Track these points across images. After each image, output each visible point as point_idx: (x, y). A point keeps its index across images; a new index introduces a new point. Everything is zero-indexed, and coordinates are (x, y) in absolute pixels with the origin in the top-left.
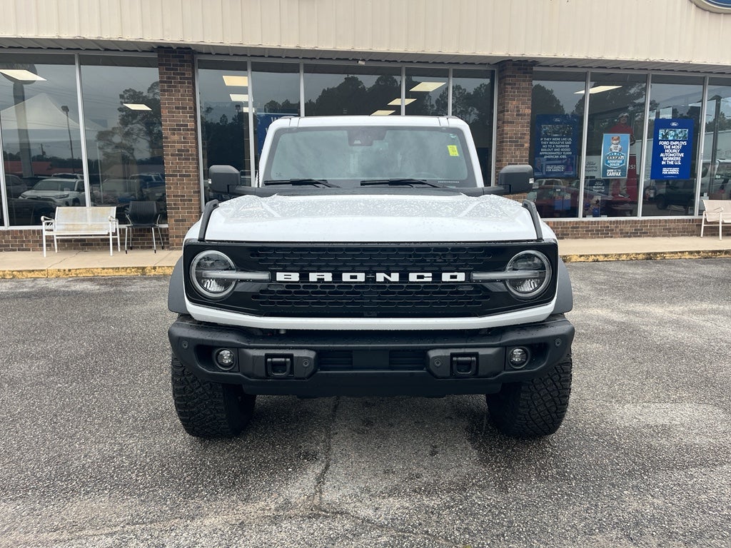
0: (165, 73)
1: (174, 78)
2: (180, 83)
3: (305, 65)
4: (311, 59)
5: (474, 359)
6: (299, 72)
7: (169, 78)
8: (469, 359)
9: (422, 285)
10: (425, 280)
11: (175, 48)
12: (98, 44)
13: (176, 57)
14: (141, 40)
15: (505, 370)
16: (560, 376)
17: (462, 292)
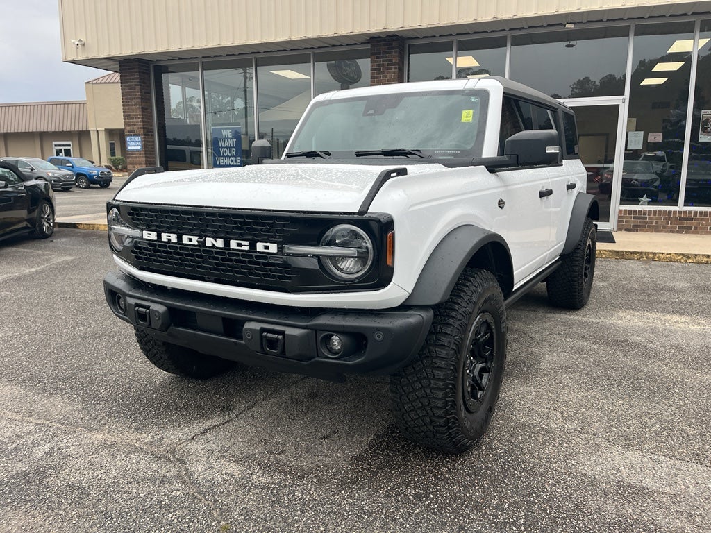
0: (375, 62)
1: (383, 65)
2: (388, 69)
3: (513, 37)
4: (520, 29)
5: (280, 337)
6: (506, 46)
7: (379, 65)
8: (276, 336)
9: (240, 253)
10: (243, 248)
11: (384, 37)
12: (323, 42)
13: (384, 45)
14: (352, 34)
15: (318, 356)
16: (430, 382)
17: (273, 265)
